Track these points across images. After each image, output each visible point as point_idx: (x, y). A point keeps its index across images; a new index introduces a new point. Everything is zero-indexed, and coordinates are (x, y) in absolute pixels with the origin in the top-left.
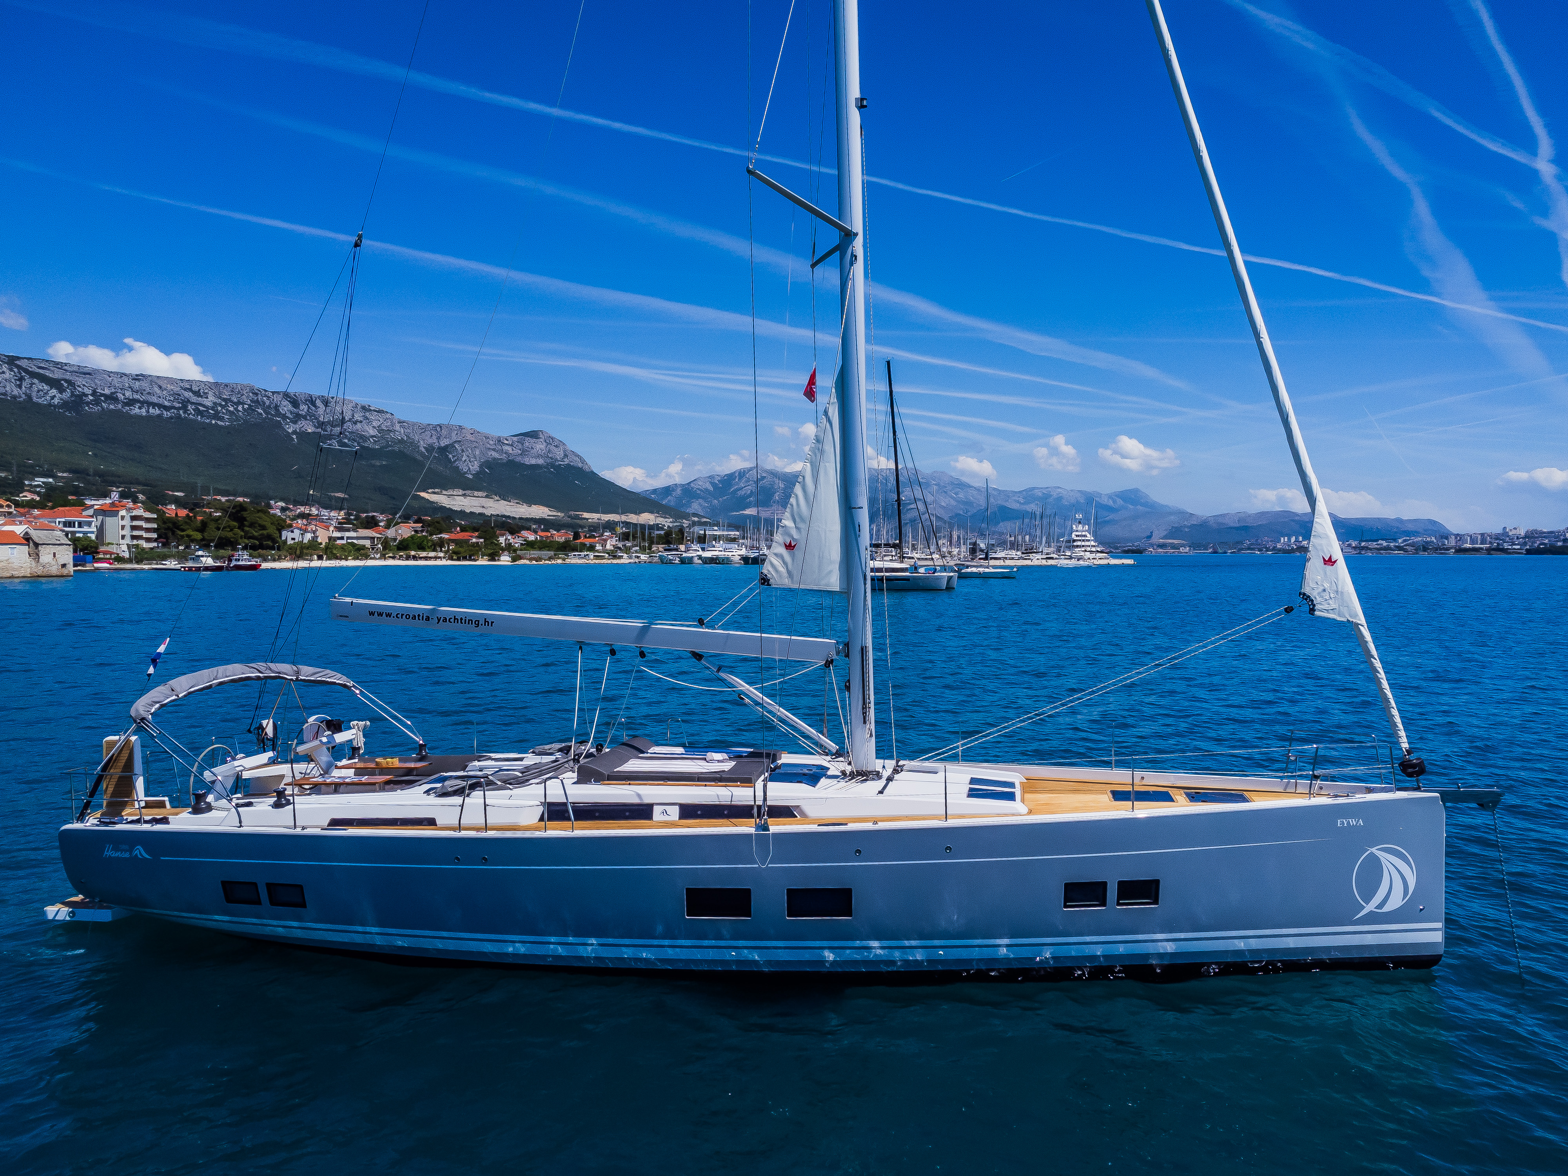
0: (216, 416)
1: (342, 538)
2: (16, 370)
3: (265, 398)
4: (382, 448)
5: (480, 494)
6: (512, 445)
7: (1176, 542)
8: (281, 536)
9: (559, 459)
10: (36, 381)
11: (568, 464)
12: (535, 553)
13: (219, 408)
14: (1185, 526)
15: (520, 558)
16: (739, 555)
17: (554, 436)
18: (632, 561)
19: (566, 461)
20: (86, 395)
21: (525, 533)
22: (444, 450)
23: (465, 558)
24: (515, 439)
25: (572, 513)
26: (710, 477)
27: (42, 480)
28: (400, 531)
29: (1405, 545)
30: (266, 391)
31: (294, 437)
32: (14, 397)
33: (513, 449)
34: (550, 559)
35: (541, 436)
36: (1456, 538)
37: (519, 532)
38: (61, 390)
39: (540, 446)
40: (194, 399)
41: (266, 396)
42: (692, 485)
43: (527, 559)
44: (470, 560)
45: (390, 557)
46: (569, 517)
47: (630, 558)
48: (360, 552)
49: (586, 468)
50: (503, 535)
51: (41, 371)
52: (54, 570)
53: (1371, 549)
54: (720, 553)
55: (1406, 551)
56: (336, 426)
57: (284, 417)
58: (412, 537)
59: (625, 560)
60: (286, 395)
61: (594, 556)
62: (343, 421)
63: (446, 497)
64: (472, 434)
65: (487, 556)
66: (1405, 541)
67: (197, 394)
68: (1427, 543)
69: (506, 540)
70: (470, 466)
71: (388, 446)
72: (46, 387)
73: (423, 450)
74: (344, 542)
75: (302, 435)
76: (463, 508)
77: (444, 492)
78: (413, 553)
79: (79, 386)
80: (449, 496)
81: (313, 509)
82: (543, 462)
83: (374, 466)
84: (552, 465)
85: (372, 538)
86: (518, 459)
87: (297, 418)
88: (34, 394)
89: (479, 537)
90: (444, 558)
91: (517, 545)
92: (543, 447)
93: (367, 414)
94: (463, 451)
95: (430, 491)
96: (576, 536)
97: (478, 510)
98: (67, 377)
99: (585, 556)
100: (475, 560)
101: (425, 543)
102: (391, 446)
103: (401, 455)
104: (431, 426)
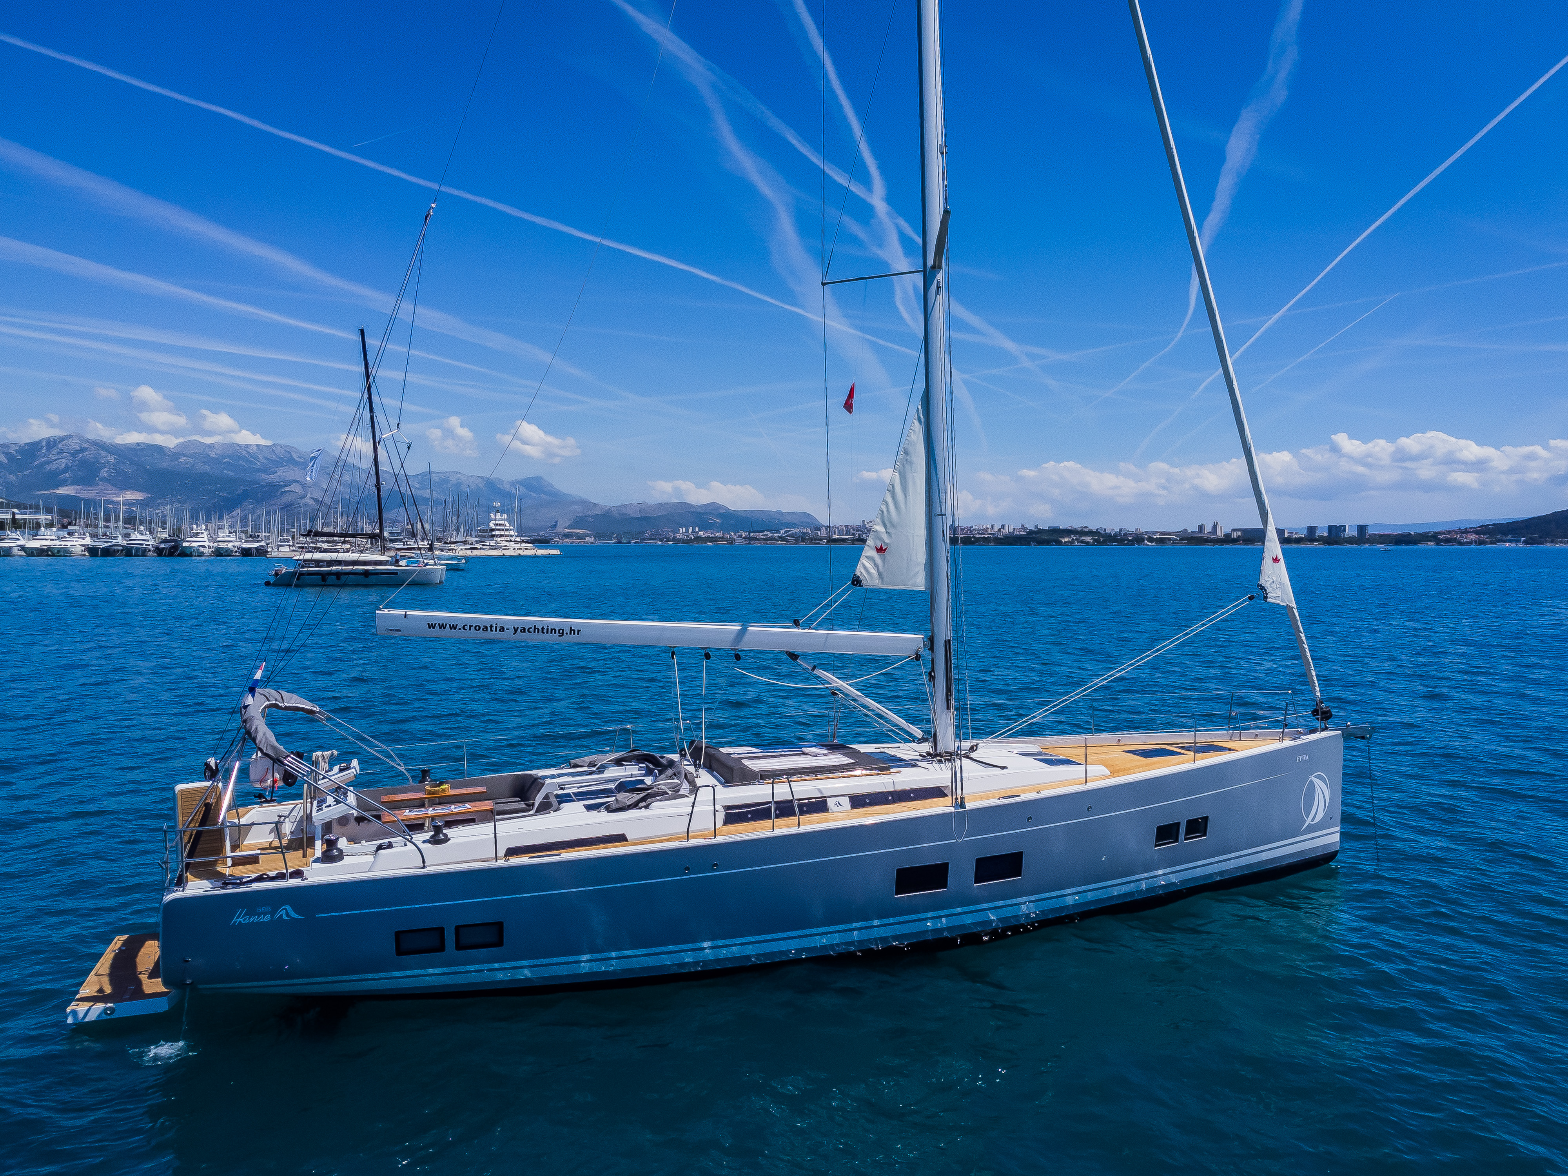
7: (580, 531)
14: (589, 516)
29: (787, 536)
36: (827, 530)
53: (758, 540)
54: (54, 543)
55: (787, 541)
66: (786, 532)
68: (804, 533)
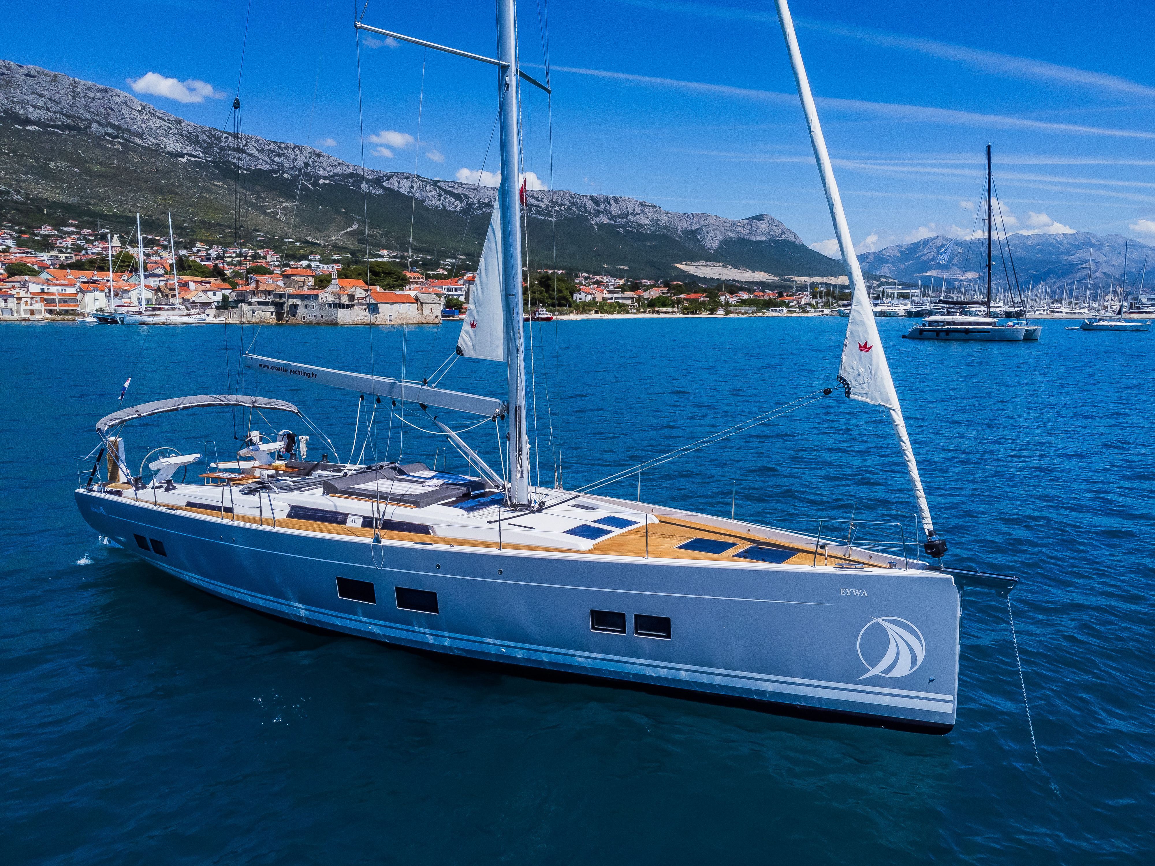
0: (548, 215)
1: (612, 298)
2: (437, 189)
3: (578, 200)
4: (653, 232)
5: (718, 264)
6: (743, 227)
8: (572, 298)
9: (777, 235)
10: (448, 196)
11: (784, 240)
12: (743, 309)
13: (550, 209)
15: (731, 312)
16: (904, 310)
17: (774, 217)
18: (817, 314)
19: (783, 237)
20: (475, 204)
21: (741, 293)
22: (695, 233)
23: (692, 313)
24: (746, 222)
25: (785, 277)
26: (899, 246)
27: (450, 260)
28: (652, 293)
30: (578, 195)
31: (596, 227)
32: (436, 207)
33: (744, 230)
34: (753, 313)
35: (765, 219)
37: (737, 293)
38: (461, 201)
39: (764, 226)
40: (535, 203)
41: (579, 199)
42: (883, 253)
43: (736, 313)
44: (696, 314)
45: (642, 312)
46: (782, 280)
47: (816, 312)
48: (622, 308)
49: (798, 242)
50: (723, 295)
51: (451, 189)
52: (431, 320)
54: (889, 308)
56: (623, 218)
57: (590, 213)
58: (659, 297)
59: (812, 313)
60: (592, 198)
61: (788, 310)
62: (627, 214)
63: (694, 267)
64: (715, 219)
65: (709, 311)
67: (537, 199)
69: (725, 299)
70: (712, 243)
71: (656, 231)
72: (453, 200)
73: (680, 233)
74: (613, 301)
75: (601, 225)
76: (706, 275)
77: (693, 264)
78: (657, 309)
79: (471, 198)
80: (696, 266)
81: (605, 278)
82: (765, 238)
83: (646, 246)
84: (773, 241)
85: (632, 299)
86: (748, 237)
87: (598, 213)
88: (447, 205)
89: (706, 297)
90: (678, 312)
91: (733, 303)
92: (766, 227)
93: (644, 208)
94: (708, 233)
95: (683, 263)
96: (780, 295)
97: (715, 277)
98: (464, 193)
99: (780, 311)
100: (699, 314)
101: (667, 301)
102: (658, 231)
103: (665, 236)
104: (686, 215)
